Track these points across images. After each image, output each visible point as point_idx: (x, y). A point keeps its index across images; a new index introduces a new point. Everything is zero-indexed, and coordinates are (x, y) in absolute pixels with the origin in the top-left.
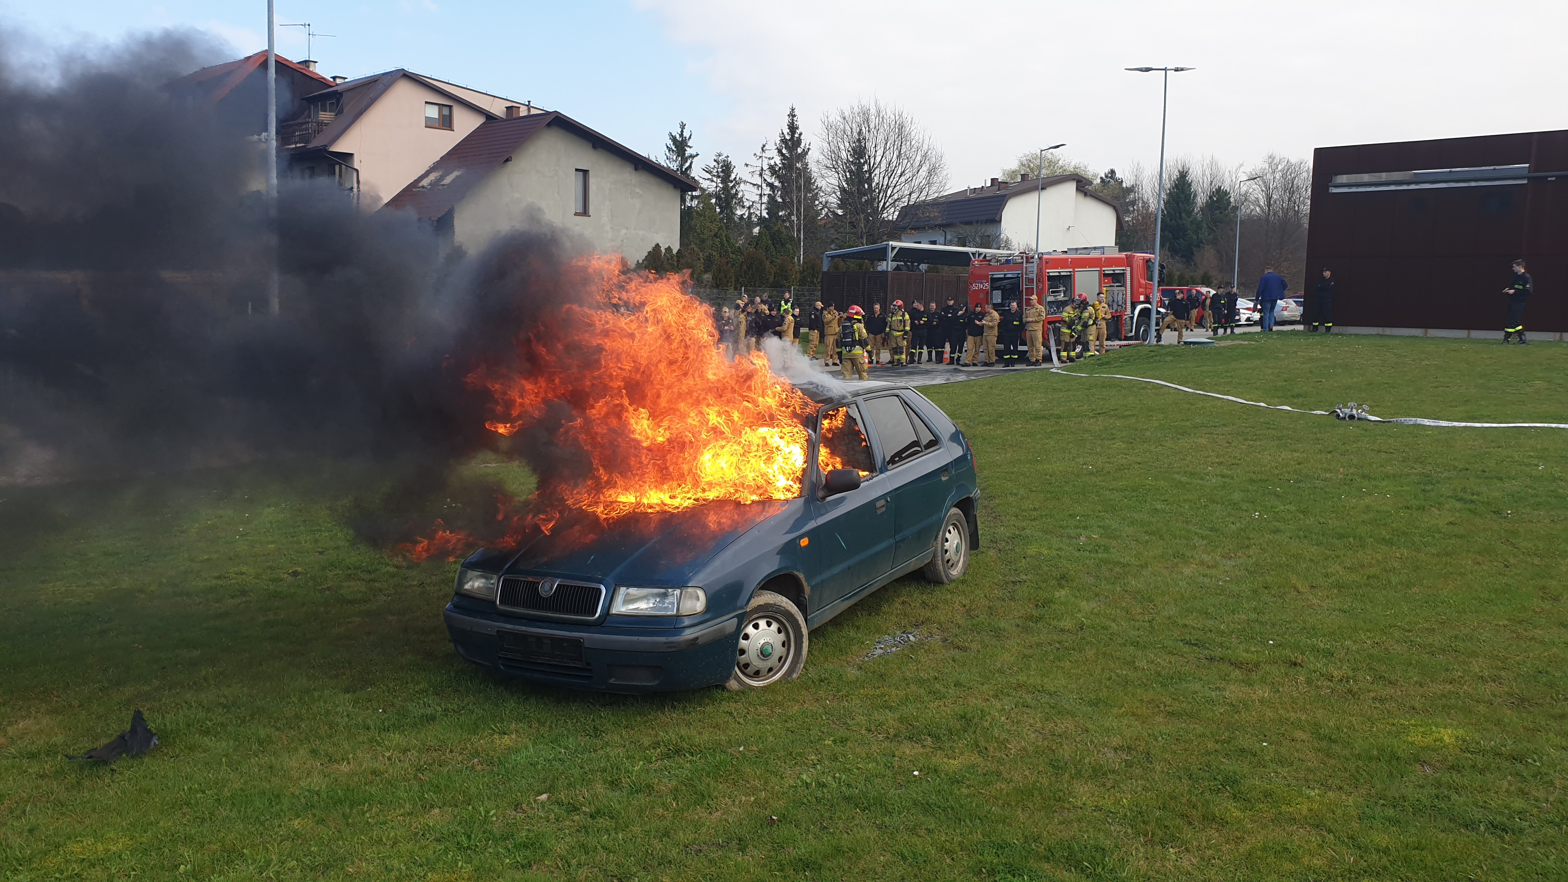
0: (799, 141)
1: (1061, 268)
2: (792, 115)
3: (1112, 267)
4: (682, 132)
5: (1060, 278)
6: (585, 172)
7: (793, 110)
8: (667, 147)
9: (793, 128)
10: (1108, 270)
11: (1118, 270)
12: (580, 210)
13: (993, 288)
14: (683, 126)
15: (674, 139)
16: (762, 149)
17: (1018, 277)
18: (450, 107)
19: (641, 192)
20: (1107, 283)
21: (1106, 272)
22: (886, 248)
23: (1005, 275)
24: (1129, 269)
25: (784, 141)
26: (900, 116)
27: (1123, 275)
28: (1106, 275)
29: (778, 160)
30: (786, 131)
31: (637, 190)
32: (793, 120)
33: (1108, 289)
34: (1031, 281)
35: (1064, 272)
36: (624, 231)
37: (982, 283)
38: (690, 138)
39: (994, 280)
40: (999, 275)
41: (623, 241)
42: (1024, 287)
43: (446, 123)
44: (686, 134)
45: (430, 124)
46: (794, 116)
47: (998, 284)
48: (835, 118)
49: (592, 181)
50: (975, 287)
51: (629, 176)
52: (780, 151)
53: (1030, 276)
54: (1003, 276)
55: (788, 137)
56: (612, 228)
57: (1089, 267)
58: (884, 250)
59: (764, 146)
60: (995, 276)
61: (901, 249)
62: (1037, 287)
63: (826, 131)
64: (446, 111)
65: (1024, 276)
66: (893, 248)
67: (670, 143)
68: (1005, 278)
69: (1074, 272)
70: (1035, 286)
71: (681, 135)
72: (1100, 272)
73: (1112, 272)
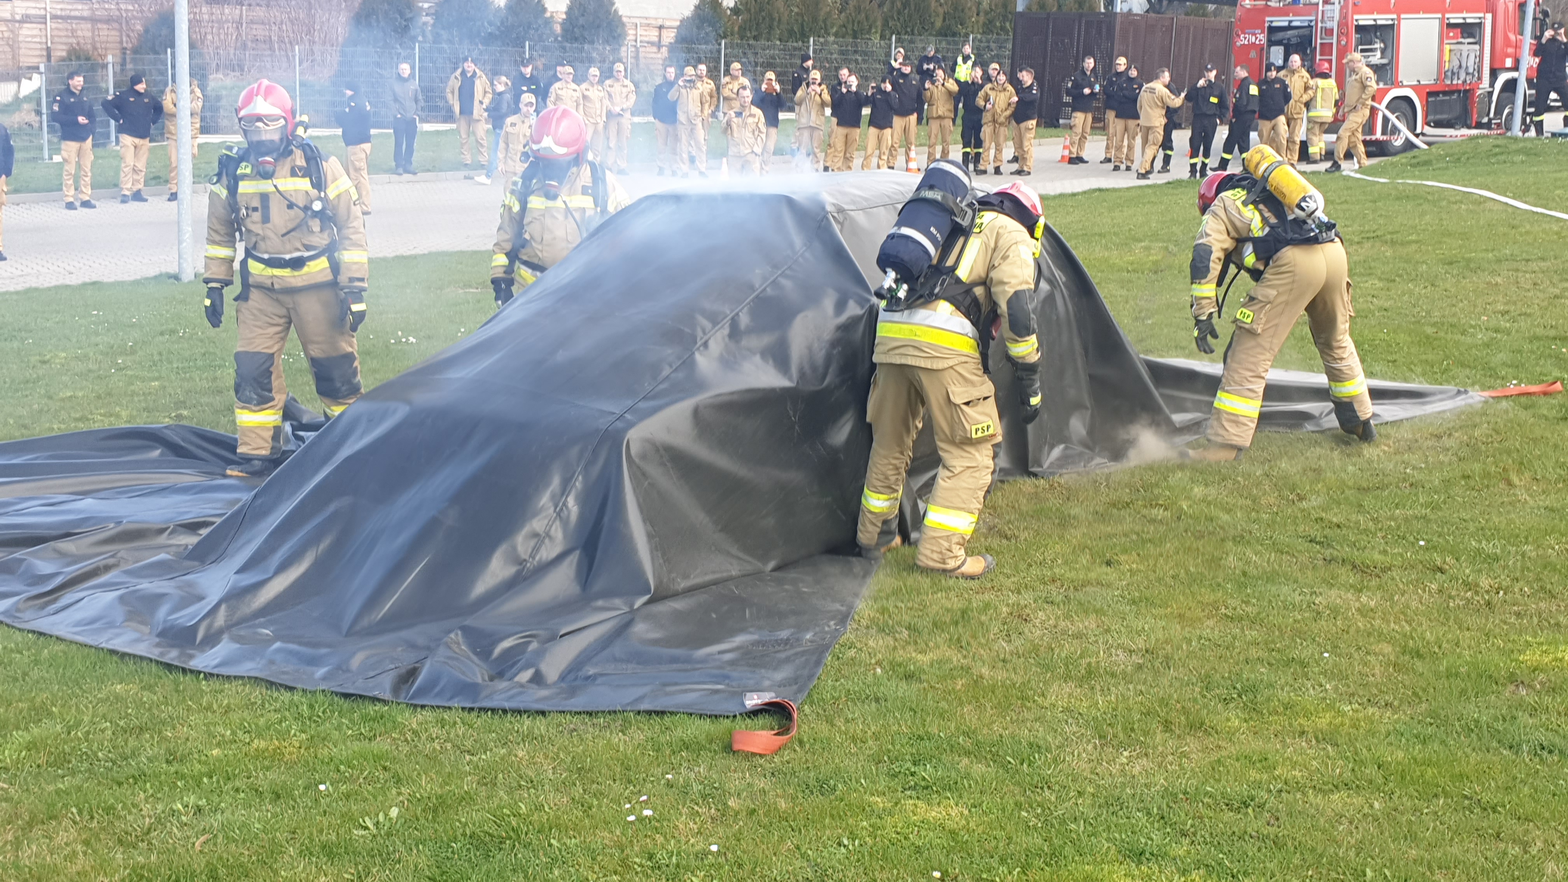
1: (1378, 13)
5: (1376, 28)
10: (1456, 18)
11: (1472, 18)
13: (1271, 43)
17: (1310, 27)
20: (1453, 38)
21: (1452, 21)
23: (1290, 22)
24: (1489, 16)
27: (1480, 25)
28: (1451, 26)
33: (1453, 47)
34: (1330, 32)
35: (1382, 19)
39: (1272, 30)
40: (1280, 21)
42: (1319, 41)
47: (1280, 35)
53: (1329, 25)
54: (1286, 24)
57: (1424, 12)
60: (1274, 24)
62: (1339, 42)
65: (1320, 25)
68: (1290, 28)
69: (1399, 19)
70: (1334, 41)
72: (1442, 20)
73: (1461, 21)
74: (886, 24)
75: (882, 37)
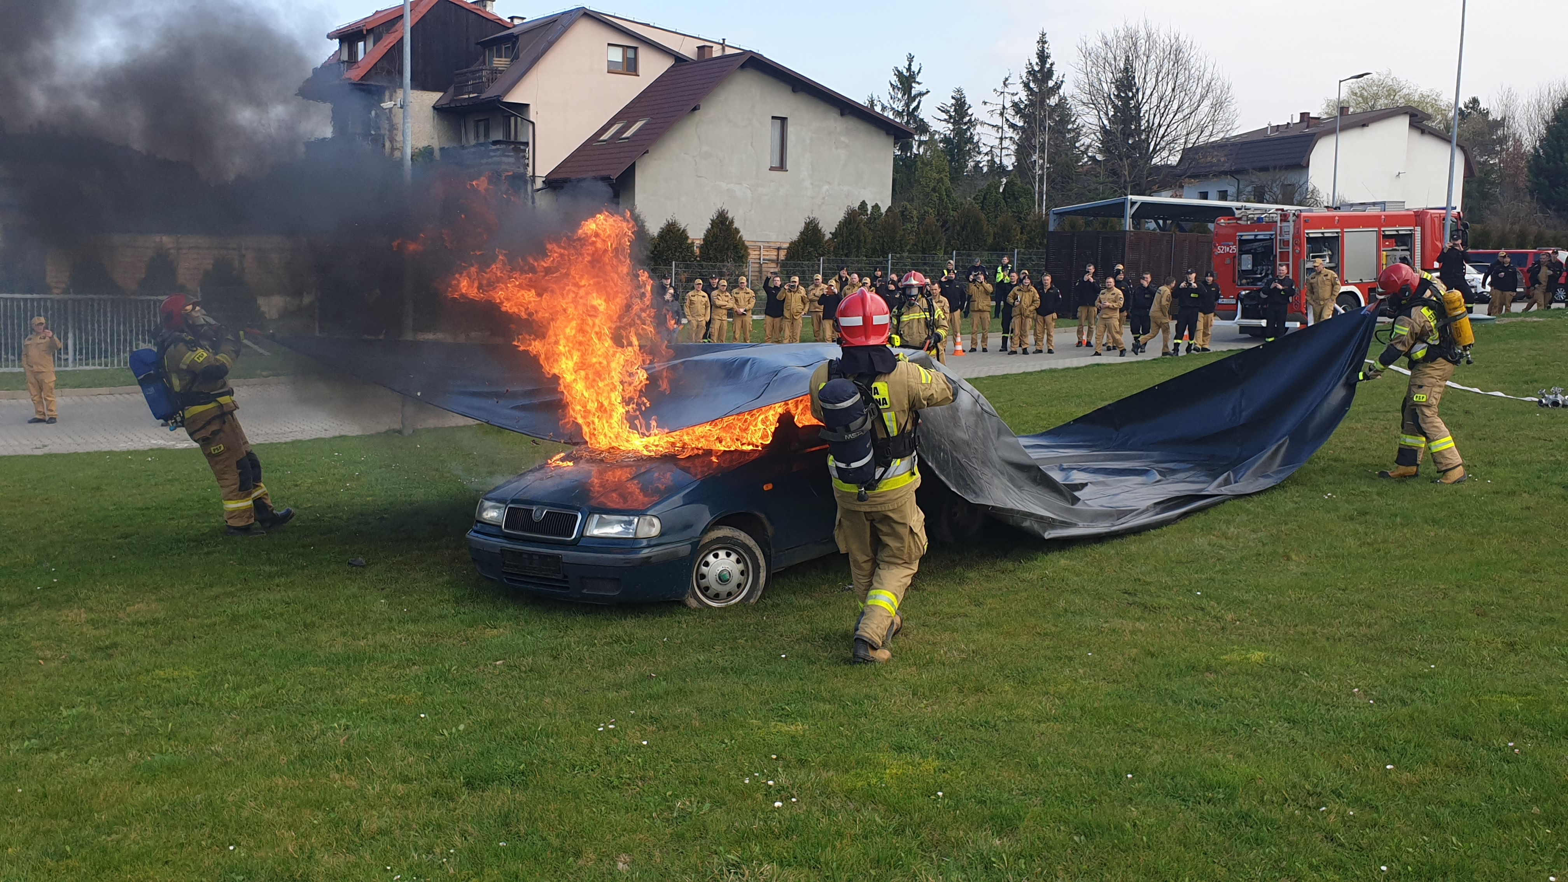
0: (1050, 74)
1: (1325, 228)
2: (1043, 42)
3: (1395, 226)
4: (910, 65)
5: (1324, 239)
6: (783, 120)
7: (1043, 35)
8: (891, 84)
9: (1043, 57)
10: (1390, 230)
11: (1403, 230)
12: (776, 164)
13: (1242, 252)
14: (911, 59)
15: (899, 75)
16: (1004, 84)
17: (1271, 239)
18: (636, 49)
19: (847, 141)
20: (1388, 246)
21: (1387, 233)
22: (1124, 203)
23: (1256, 236)
24: (1418, 229)
25: (1031, 72)
26: (1177, 39)
27: (1411, 236)
28: (1385, 237)
29: (1023, 95)
30: (1035, 60)
31: (843, 139)
32: (1043, 47)
33: (1389, 253)
34: (1286, 243)
35: (1329, 232)
36: (826, 187)
37: (1228, 246)
38: (919, 72)
39: (1242, 242)
40: (1248, 236)
41: (824, 198)
42: (1278, 250)
43: (631, 67)
44: (915, 68)
45: (613, 68)
46: (1045, 42)
47: (1248, 247)
48: (1094, 43)
49: (791, 129)
50: (1220, 250)
51: (834, 122)
52: (1026, 85)
53: (1286, 237)
54: (1253, 237)
55: (1037, 68)
56: (812, 184)
57: (1363, 227)
58: (1122, 205)
59: (1007, 79)
60: (1244, 238)
61: (1143, 204)
62: (1294, 250)
63: (1083, 59)
64: (630, 54)
65: (1278, 238)
66: (1133, 203)
67: (895, 80)
68: (1256, 240)
69: (1343, 232)
70: (1291, 250)
71: (909, 69)
72: (1378, 232)
73: (1395, 233)
74: (948, 243)
75: (946, 253)
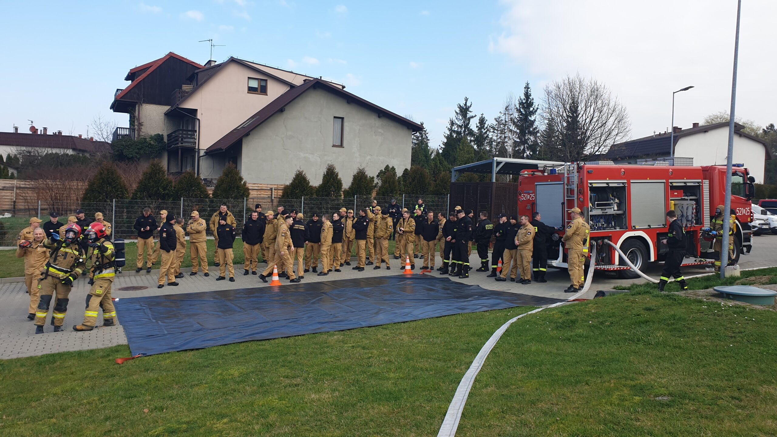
0: (531, 104)
2: (527, 88)
4: (466, 103)
7: (528, 84)
8: (456, 112)
9: (527, 95)
14: (466, 100)
15: (460, 107)
16: (506, 109)
25: (521, 103)
26: (596, 84)
29: (516, 115)
30: (523, 97)
32: (527, 91)
38: (471, 106)
44: (468, 104)
46: (528, 88)
48: (552, 88)
52: (519, 111)
55: (524, 101)
59: (507, 107)
63: (547, 96)
67: (458, 110)
71: (466, 105)
